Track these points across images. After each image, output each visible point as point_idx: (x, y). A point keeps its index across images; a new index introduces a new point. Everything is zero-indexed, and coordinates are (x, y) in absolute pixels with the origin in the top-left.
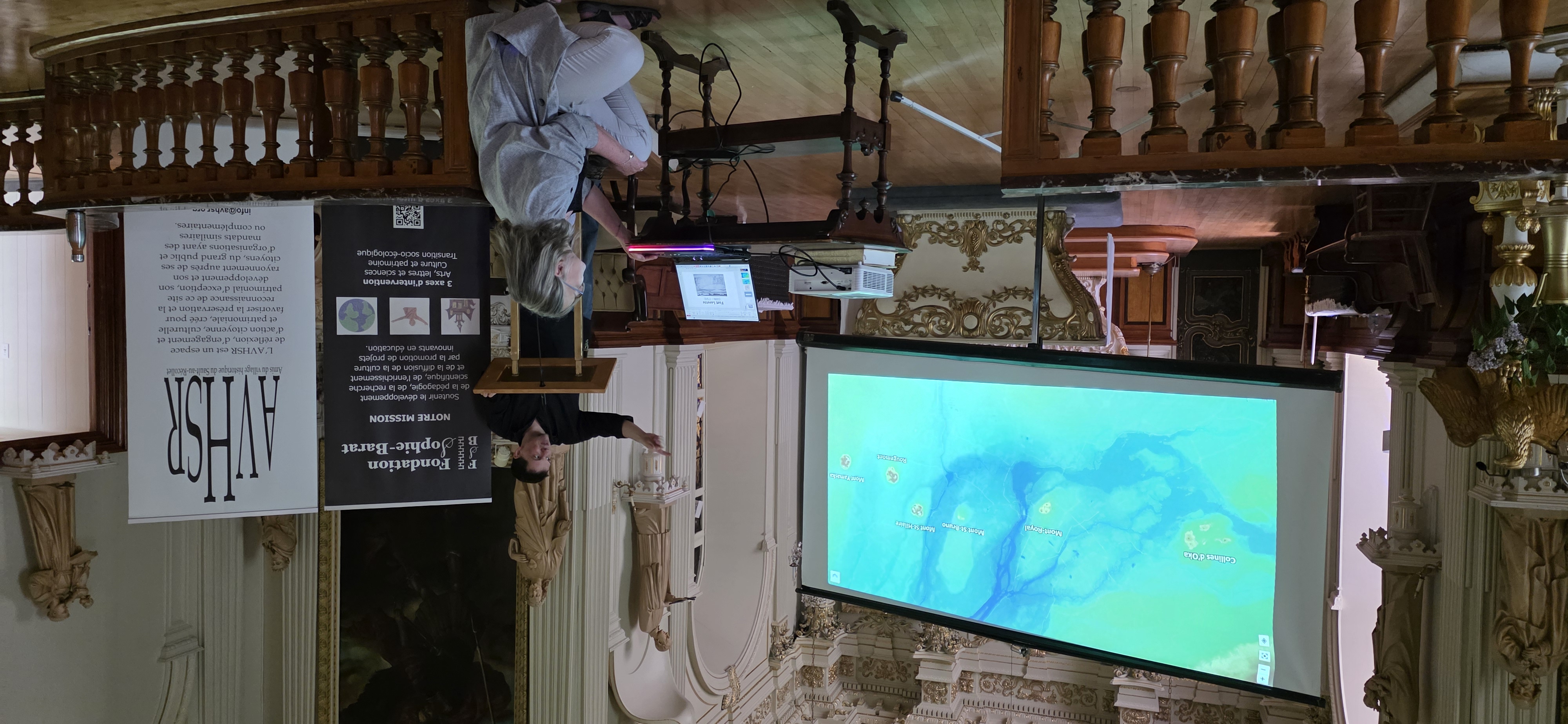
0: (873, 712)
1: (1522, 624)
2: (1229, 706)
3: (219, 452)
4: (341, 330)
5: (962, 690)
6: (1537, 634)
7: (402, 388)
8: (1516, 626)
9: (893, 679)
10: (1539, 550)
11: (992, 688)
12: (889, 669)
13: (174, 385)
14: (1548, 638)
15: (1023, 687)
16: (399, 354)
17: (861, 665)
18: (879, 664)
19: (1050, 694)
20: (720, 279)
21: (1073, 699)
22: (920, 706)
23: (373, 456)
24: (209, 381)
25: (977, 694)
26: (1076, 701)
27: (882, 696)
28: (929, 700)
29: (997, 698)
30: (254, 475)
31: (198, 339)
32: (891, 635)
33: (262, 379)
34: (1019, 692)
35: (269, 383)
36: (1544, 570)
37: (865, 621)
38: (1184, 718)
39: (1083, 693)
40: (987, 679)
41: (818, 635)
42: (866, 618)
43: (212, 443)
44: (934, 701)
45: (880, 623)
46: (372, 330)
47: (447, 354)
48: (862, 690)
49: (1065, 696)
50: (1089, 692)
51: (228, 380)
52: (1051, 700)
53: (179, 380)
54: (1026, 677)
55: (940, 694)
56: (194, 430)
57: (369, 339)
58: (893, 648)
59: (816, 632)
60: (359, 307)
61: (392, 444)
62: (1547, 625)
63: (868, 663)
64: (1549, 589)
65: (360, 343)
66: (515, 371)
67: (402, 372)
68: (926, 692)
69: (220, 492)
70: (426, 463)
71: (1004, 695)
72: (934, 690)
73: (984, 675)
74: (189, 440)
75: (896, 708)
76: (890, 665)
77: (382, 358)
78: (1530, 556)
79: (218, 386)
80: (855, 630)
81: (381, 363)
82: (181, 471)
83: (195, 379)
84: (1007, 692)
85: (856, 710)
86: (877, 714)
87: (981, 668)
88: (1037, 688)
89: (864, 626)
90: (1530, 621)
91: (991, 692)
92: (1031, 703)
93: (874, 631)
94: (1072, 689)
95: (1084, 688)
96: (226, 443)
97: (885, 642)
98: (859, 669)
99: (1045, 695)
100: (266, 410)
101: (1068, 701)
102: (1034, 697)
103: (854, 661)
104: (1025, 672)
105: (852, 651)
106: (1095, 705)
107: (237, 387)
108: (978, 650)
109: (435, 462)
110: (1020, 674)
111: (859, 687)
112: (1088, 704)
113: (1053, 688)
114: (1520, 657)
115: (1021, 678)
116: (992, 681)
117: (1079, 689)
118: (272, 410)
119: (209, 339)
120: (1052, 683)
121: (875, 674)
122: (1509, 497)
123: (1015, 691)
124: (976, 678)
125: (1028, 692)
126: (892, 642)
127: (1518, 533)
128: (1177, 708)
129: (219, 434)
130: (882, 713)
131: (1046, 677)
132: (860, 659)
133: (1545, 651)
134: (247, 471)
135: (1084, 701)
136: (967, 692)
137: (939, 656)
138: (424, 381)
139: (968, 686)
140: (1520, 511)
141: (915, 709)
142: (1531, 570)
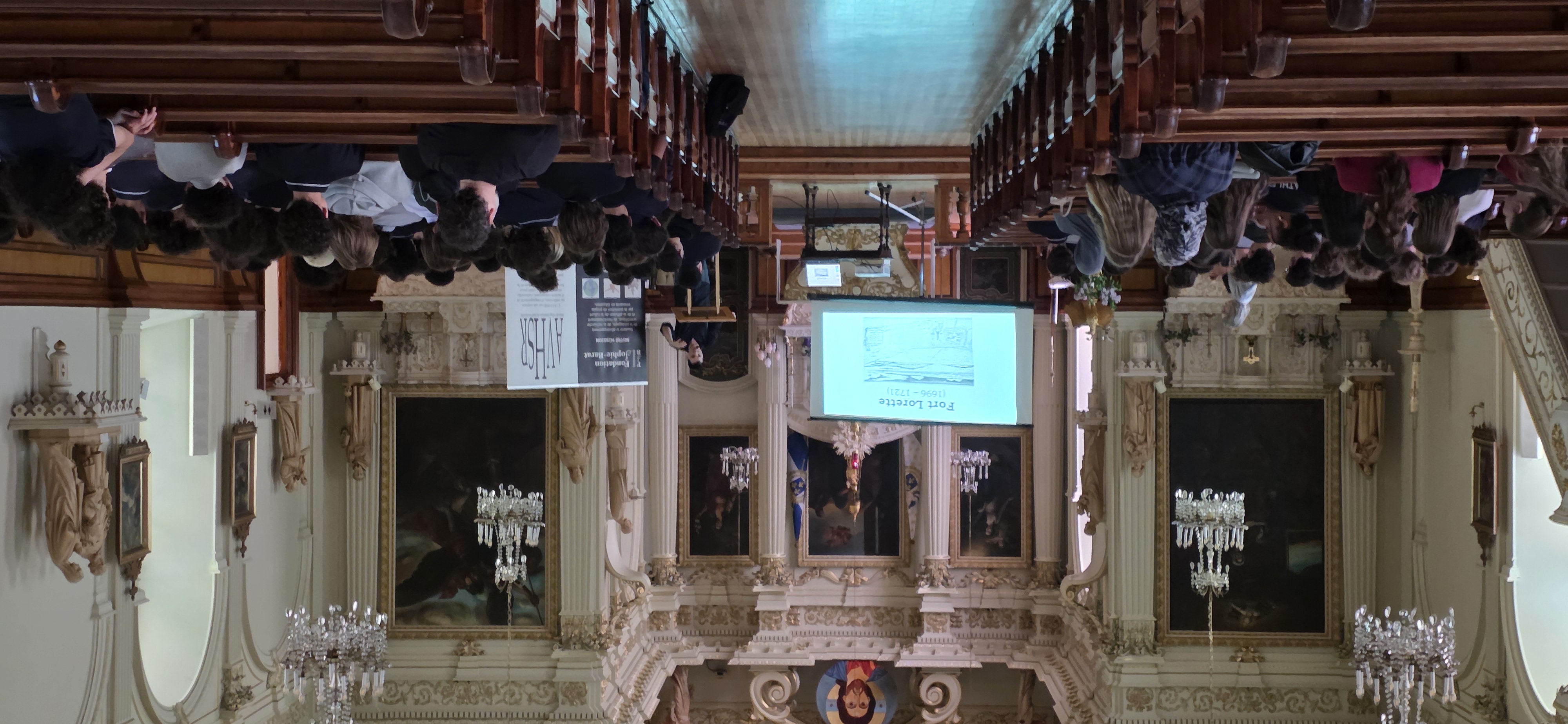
0: (714, 649)
1: (1135, 434)
2: (1007, 610)
3: (540, 354)
4: (585, 296)
5: (791, 624)
6: (1141, 438)
7: (609, 325)
8: (1132, 436)
9: (727, 624)
10: (1142, 399)
11: (815, 620)
12: (723, 614)
13: (523, 321)
14: (1146, 440)
15: (843, 615)
16: (607, 308)
17: (697, 614)
18: (714, 611)
19: (864, 619)
20: (826, 270)
21: (884, 620)
22: (758, 635)
23: (597, 359)
24: (536, 320)
25: (803, 626)
26: (887, 622)
27: (719, 638)
28: (767, 628)
29: (821, 627)
30: (554, 367)
31: (532, 300)
32: (725, 583)
33: (556, 319)
34: (839, 620)
35: (559, 321)
36: (1143, 407)
37: (701, 573)
38: (973, 624)
39: (893, 614)
40: (812, 612)
41: (665, 582)
42: (702, 571)
43: (538, 351)
44: (771, 628)
45: (715, 574)
46: (597, 296)
47: (628, 307)
48: (700, 635)
49: (877, 618)
50: (897, 613)
51: (543, 320)
52: (866, 623)
53: (525, 320)
54: (845, 605)
55: (776, 622)
56: (531, 344)
57: (595, 300)
58: (728, 594)
59: (663, 580)
60: (591, 283)
61: (605, 353)
62: (1145, 434)
63: (703, 612)
64: (1145, 416)
65: (591, 302)
66: (689, 312)
67: (609, 317)
68: (764, 622)
69: (541, 375)
70: (619, 363)
71: (826, 624)
72: (770, 619)
73: (808, 608)
74: (529, 348)
75: (735, 644)
76: (724, 611)
77: (601, 310)
78: (1137, 401)
79: (540, 322)
80: (691, 581)
81: (600, 312)
82: (526, 364)
83: (531, 319)
84: (828, 622)
85: (699, 649)
86: (718, 651)
87: (807, 602)
88: (853, 615)
89: (700, 578)
90: (1138, 433)
91: (815, 623)
92: (850, 629)
93: (709, 582)
94: (882, 611)
95: (893, 609)
96: (543, 351)
97: (721, 589)
98: (695, 618)
99: (860, 620)
100: (558, 335)
101: (880, 623)
102: (852, 622)
103: (691, 610)
104: (843, 601)
105: (690, 601)
106: (902, 623)
107: (547, 323)
108: (803, 587)
109: (623, 363)
110: (839, 604)
111: (697, 633)
112: (895, 622)
113: (868, 613)
114: (1134, 450)
115: (841, 608)
116: (815, 613)
117: (889, 611)
118: (560, 335)
119: (536, 300)
120: (867, 608)
121: (710, 620)
122: (1126, 371)
123: (835, 620)
124: (802, 612)
125: (845, 619)
126: (726, 589)
127: (1132, 390)
128: (967, 617)
129: (540, 347)
130: (722, 649)
131: (860, 603)
132: (696, 608)
133: (1144, 446)
134: (551, 365)
135: (893, 620)
136: (795, 624)
137: (775, 588)
138: (618, 321)
139: (795, 619)
140: (1131, 378)
141: (754, 637)
142: (1137, 407)
